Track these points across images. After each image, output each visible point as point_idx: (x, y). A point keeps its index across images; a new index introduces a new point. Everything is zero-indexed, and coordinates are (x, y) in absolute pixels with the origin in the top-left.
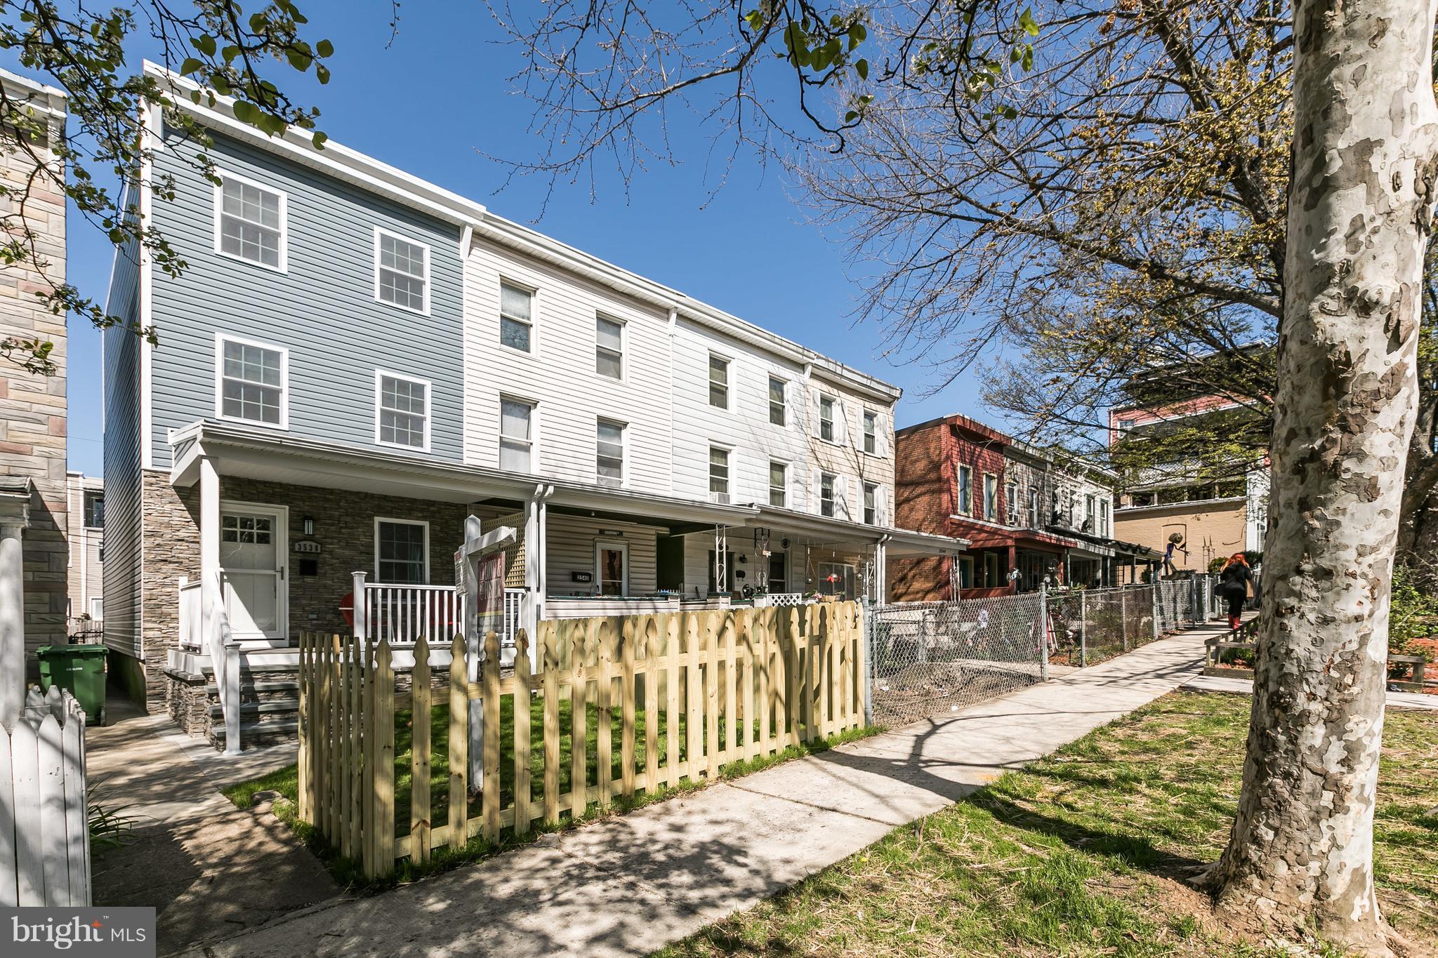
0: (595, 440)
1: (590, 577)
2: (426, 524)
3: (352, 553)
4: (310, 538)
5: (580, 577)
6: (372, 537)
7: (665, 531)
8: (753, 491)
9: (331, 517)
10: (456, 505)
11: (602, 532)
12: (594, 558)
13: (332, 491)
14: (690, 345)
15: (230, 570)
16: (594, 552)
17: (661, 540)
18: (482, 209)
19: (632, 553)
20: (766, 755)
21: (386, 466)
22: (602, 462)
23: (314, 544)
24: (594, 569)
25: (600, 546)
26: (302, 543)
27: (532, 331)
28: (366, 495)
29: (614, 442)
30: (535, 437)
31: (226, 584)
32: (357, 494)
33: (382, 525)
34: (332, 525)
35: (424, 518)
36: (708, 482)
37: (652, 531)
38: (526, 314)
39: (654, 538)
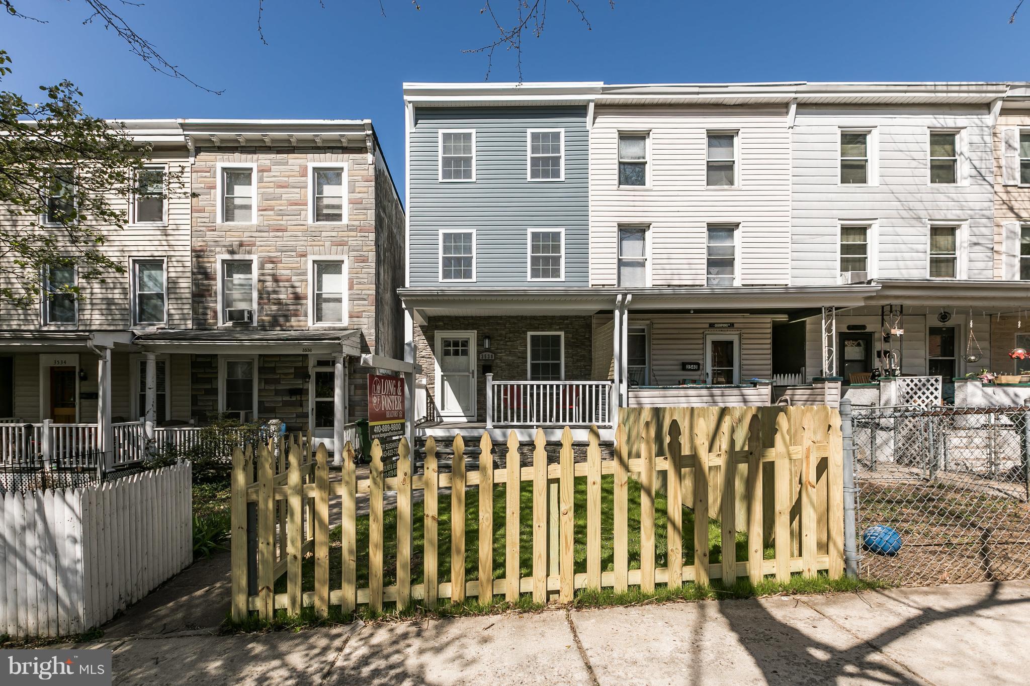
0: (705, 246)
1: (698, 366)
2: (562, 334)
3: (514, 358)
4: (488, 350)
5: (689, 367)
6: (526, 346)
7: (783, 318)
8: (901, 264)
9: (501, 335)
10: (584, 317)
11: (712, 325)
12: (704, 349)
13: (501, 318)
14: (814, 130)
15: (446, 374)
16: (704, 344)
17: (777, 328)
18: (600, 84)
19: (744, 341)
20: (648, 588)
21: (505, 298)
22: (711, 263)
23: (490, 354)
24: (704, 359)
25: (710, 339)
26: (484, 354)
27: (647, 166)
28: (522, 317)
29: (727, 244)
30: (648, 255)
31: (446, 382)
32: (516, 317)
33: (532, 337)
34: (501, 340)
35: (560, 329)
36: (838, 264)
37: (768, 319)
38: (641, 154)
39: (770, 325)
